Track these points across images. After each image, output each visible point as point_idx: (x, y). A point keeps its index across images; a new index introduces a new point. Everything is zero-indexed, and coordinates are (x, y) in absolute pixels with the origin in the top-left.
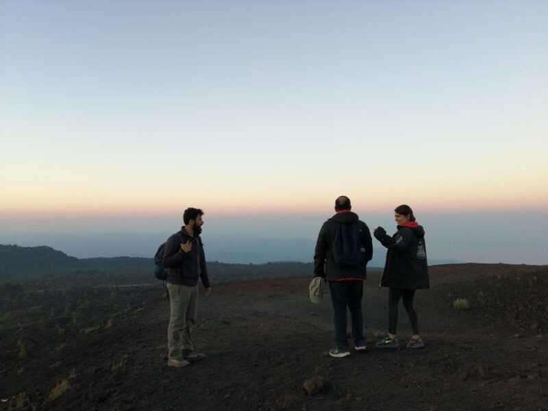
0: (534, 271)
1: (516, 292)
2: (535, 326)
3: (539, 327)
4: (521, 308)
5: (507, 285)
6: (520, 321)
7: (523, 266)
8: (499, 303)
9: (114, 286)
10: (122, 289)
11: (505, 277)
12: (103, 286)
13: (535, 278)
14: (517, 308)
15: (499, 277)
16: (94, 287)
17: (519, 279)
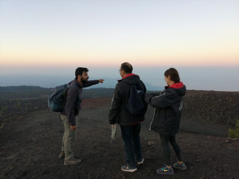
0: (207, 93)
1: (200, 103)
2: (209, 119)
3: (210, 119)
4: (202, 110)
5: (196, 100)
6: (202, 116)
7: (202, 91)
8: (193, 108)
9: (20, 99)
10: (23, 101)
11: (195, 96)
12: (14, 99)
13: (208, 97)
14: (201, 110)
15: (193, 96)
16: (10, 100)
17: (201, 97)
